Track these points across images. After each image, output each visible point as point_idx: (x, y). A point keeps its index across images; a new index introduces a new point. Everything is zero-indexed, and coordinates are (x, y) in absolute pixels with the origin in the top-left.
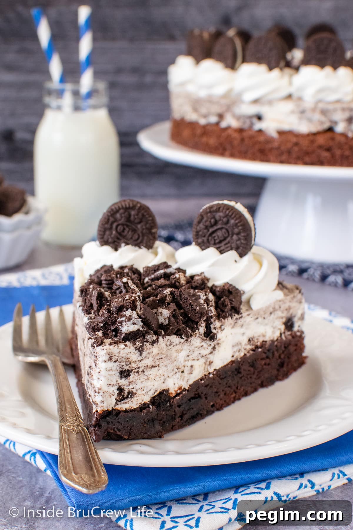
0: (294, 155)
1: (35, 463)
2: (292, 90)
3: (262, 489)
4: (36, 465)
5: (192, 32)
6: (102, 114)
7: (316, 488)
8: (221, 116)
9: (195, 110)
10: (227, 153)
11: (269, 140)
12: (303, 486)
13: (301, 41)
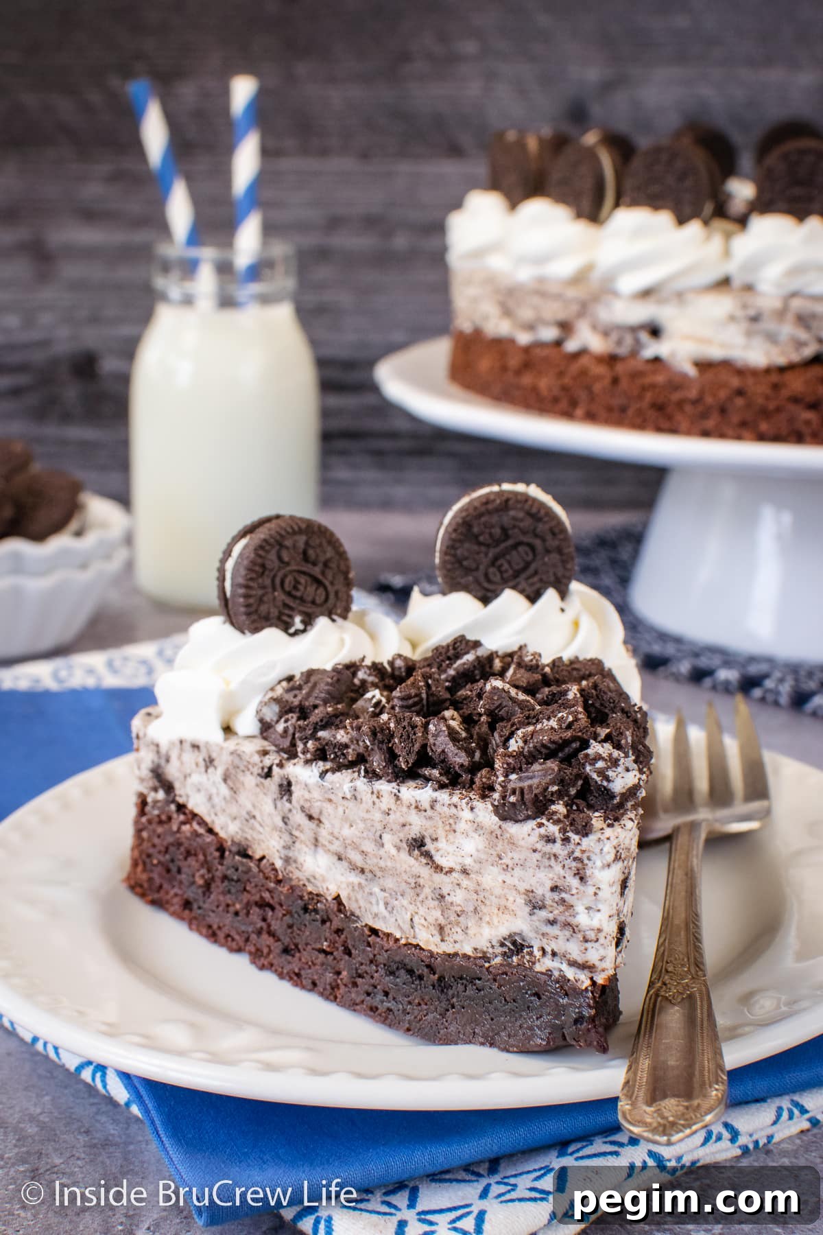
0: (735, 419)
1: (105, 1086)
2: (731, 268)
3: (621, 1145)
4: (107, 1091)
5: (500, 135)
6: (283, 314)
7: (743, 1140)
8: (566, 327)
9: (507, 312)
10: (579, 412)
11: (678, 382)
12: (714, 1138)
13: (746, 161)
